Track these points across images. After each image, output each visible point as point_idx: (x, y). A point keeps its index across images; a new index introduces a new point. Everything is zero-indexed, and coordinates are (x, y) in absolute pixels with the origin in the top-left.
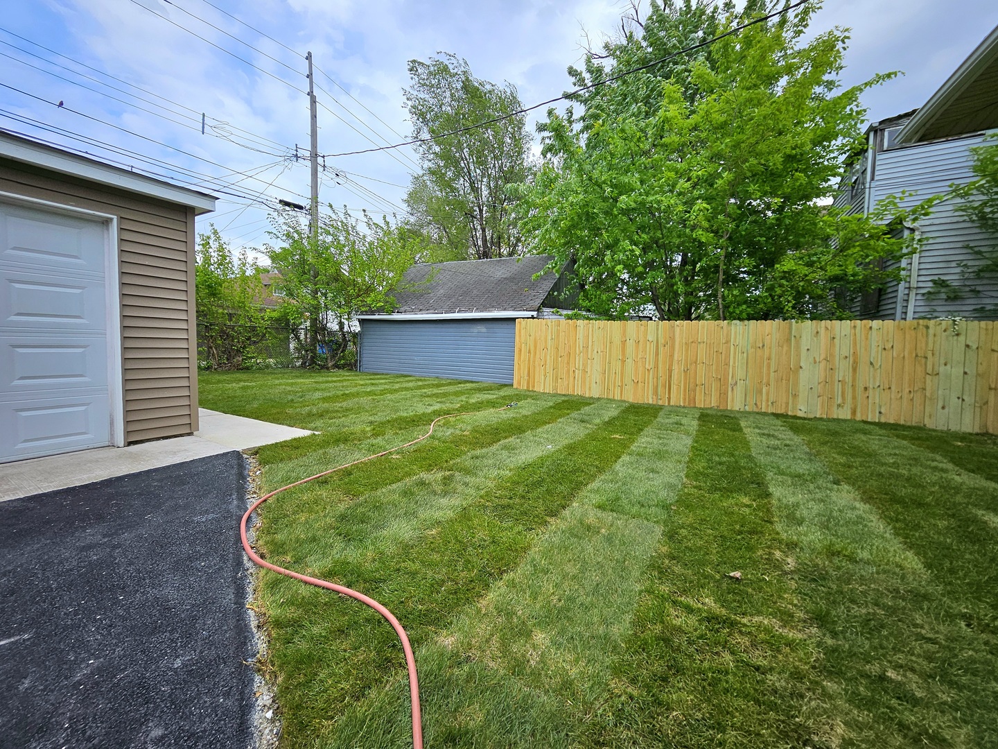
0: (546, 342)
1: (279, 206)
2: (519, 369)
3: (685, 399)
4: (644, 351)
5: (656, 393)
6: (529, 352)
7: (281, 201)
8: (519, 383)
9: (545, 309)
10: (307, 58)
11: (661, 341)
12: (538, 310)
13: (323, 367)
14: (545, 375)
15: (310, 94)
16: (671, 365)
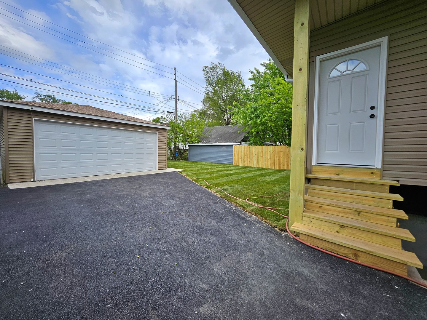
0: (242, 151)
1: (167, 113)
2: (234, 159)
3: (278, 167)
4: (268, 154)
5: (271, 166)
6: (237, 155)
7: (167, 112)
8: (234, 163)
9: (243, 142)
10: (174, 69)
11: (272, 151)
12: (241, 142)
13: (178, 160)
14: (241, 161)
15: (175, 79)
16: (275, 158)
